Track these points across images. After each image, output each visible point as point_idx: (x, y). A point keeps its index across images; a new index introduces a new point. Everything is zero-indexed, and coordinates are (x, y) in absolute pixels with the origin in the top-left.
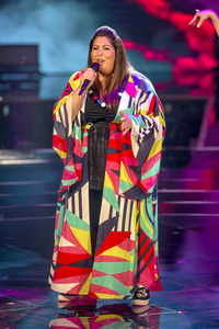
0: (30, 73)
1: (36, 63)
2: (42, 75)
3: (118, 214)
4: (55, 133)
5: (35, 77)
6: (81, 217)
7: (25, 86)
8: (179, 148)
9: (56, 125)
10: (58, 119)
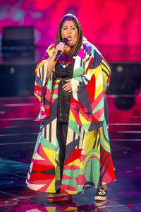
4: (36, 84)
6: (50, 141)
8: (127, 96)
9: (36, 79)
10: (38, 75)
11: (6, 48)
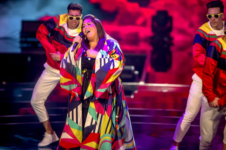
6: (77, 123)
11: (24, 39)
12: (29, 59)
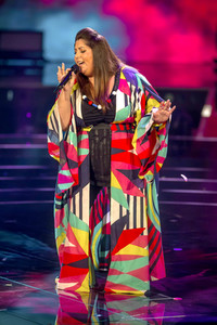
0: (35, 59)
1: (41, 50)
2: (46, 61)
3: (128, 211)
5: (39, 63)
6: (81, 218)
7: (29, 72)
9: (49, 133)
12: (10, 95)
